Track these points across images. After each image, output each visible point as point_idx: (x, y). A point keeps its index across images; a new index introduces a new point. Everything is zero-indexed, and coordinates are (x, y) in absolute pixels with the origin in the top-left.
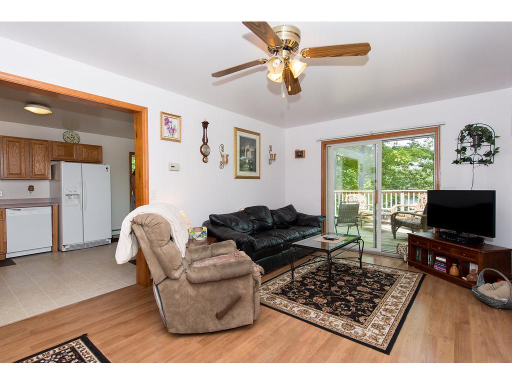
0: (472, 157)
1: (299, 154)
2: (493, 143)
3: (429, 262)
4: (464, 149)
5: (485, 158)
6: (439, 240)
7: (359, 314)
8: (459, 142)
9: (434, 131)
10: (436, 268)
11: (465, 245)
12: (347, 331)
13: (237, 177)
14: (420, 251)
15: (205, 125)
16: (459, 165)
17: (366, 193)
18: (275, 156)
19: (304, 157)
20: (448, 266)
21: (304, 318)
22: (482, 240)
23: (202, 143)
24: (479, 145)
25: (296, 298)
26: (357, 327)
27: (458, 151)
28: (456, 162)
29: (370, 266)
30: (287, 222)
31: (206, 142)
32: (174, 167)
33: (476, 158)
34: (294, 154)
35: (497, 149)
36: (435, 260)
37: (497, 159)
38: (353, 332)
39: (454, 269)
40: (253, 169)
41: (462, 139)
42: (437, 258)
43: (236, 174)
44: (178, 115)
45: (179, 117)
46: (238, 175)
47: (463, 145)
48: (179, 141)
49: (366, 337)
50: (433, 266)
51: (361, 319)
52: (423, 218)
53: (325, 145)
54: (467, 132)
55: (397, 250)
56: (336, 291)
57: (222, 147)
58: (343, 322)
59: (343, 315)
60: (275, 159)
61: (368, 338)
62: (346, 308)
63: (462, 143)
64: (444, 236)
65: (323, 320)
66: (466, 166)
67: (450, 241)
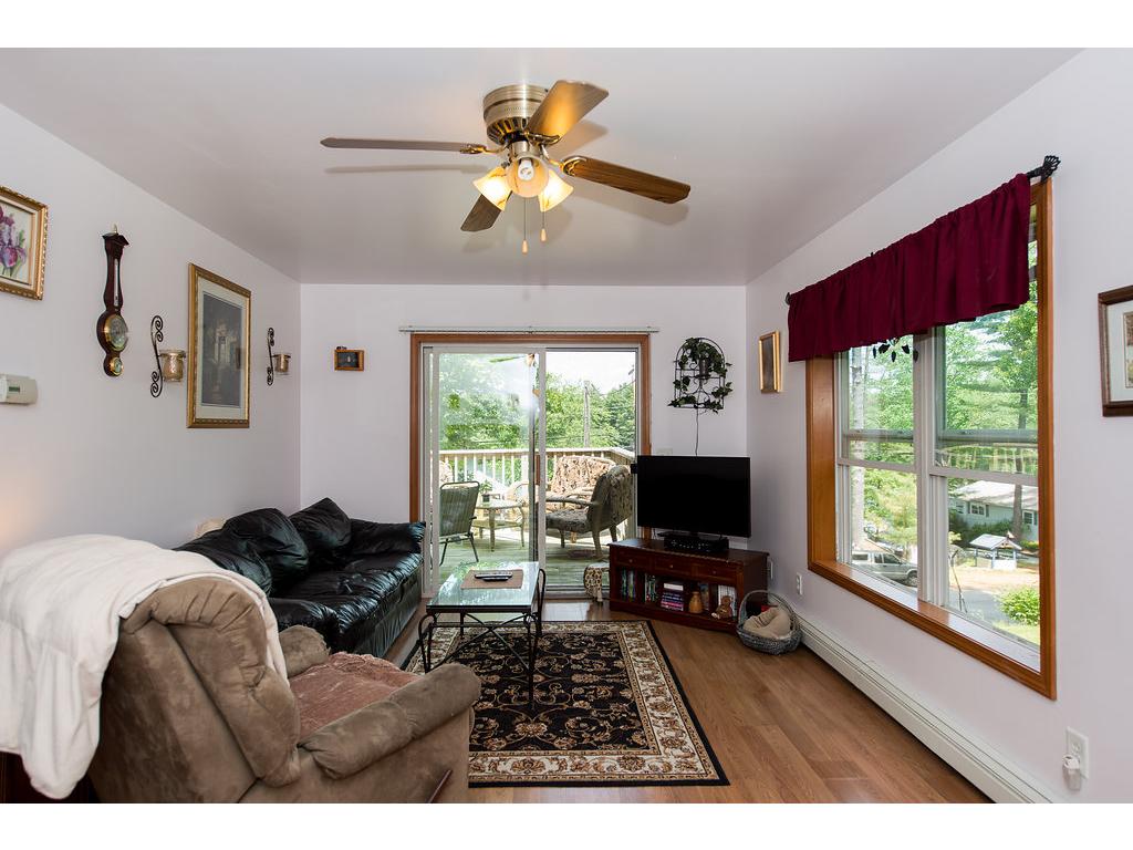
0: (696, 396)
1: (349, 360)
2: (723, 374)
3: (647, 597)
4: (686, 380)
5: (712, 399)
6: (666, 550)
7: (625, 731)
8: (679, 367)
9: (638, 341)
10: (666, 605)
11: (710, 555)
12: (638, 772)
13: (196, 424)
14: (632, 576)
15: (115, 245)
16: (677, 409)
17: (449, 456)
18: (287, 362)
19: (363, 370)
20: (685, 597)
21: (541, 779)
22: (726, 541)
23: (103, 309)
24: (708, 377)
25: (478, 740)
26: (645, 757)
27: (677, 384)
28: (675, 404)
29: (552, 627)
30: (337, 549)
31: (116, 304)
32: (18, 389)
33: (701, 398)
34: (331, 359)
35: (729, 384)
36: (661, 590)
37: (727, 402)
38: (647, 768)
39: (696, 603)
40: (232, 399)
41: (682, 364)
42: (667, 586)
43: (194, 415)
44: (37, 200)
45: (38, 206)
46: (199, 415)
47: (686, 373)
48: (31, 295)
49: (674, 770)
50: (658, 603)
51: (636, 738)
52: (592, 508)
53: (421, 341)
54: (689, 351)
55: (585, 581)
56: (543, 698)
57: (158, 323)
58: (616, 757)
59: (599, 743)
60: (286, 368)
61: (678, 770)
62: (594, 728)
63: (682, 368)
64: (674, 543)
65: (577, 767)
66: (687, 411)
67: (686, 551)
